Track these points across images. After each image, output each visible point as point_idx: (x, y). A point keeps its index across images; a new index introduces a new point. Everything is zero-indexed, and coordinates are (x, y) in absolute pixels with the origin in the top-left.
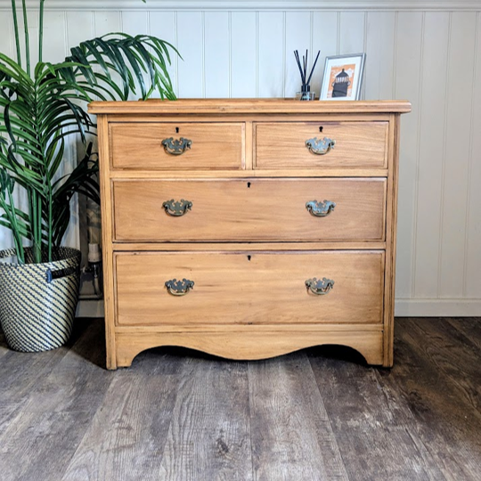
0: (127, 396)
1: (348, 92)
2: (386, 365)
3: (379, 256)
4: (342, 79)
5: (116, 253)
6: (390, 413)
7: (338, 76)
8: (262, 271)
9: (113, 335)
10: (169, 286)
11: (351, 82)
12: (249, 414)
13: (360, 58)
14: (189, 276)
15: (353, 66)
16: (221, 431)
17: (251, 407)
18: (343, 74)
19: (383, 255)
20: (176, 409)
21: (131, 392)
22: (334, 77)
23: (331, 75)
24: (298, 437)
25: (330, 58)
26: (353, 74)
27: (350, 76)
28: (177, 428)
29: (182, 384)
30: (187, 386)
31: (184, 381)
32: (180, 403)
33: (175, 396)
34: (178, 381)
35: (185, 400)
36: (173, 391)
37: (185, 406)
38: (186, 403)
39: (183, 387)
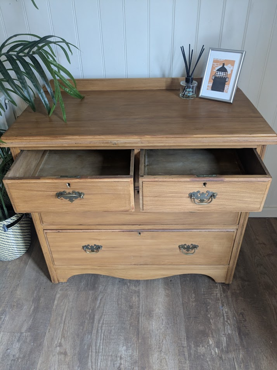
0: (64, 314)
1: (225, 89)
2: (227, 283)
3: (232, 233)
4: (221, 74)
5: (45, 231)
6: (225, 338)
7: (218, 70)
8: (149, 241)
9: (53, 270)
10: (86, 248)
11: (229, 78)
12: (138, 339)
13: (239, 55)
14: (98, 243)
15: (232, 63)
16: (121, 358)
17: (140, 330)
18: (223, 69)
19: (235, 232)
20: (94, 331)
21: (67, 311)
22: (215, 71)
23: (213, 68)
24: (167, 364)
25: (213, 50)
26: (232, 71)
27: (229, 72)
28: (94, 354)
29: (98, 302)
30: (102, 305)
31: (99, 298)
32: (97, 324)
33: (94, 316)
34: (96, 299)
35: (99, 321)
36: (93, 310)
37: (100, 328)
38: (100, 325)
39: (99, 306)
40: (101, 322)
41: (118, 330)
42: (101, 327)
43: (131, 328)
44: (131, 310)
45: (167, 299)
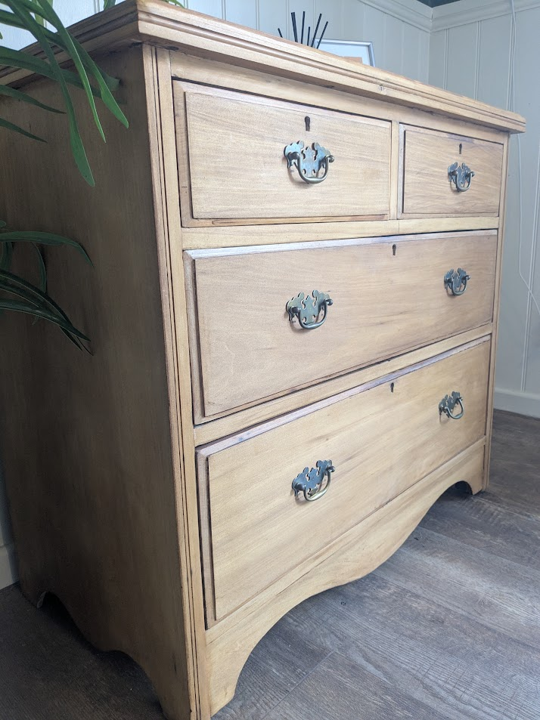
29: (371, 668)
30: (386, 666)
31: (360, 661)
32: (444, 706)
33: (411, 699)
34: (355, 669)
35: (435, 695)
36: (387, 690)
37: (462, 706)
38: (451, 699)
39: (385, 673)
40: (443, 693)
41: (492, 673)
42: (459, 699)
43: (500, 648)
44: (446, 624)
45: (459, 564)
